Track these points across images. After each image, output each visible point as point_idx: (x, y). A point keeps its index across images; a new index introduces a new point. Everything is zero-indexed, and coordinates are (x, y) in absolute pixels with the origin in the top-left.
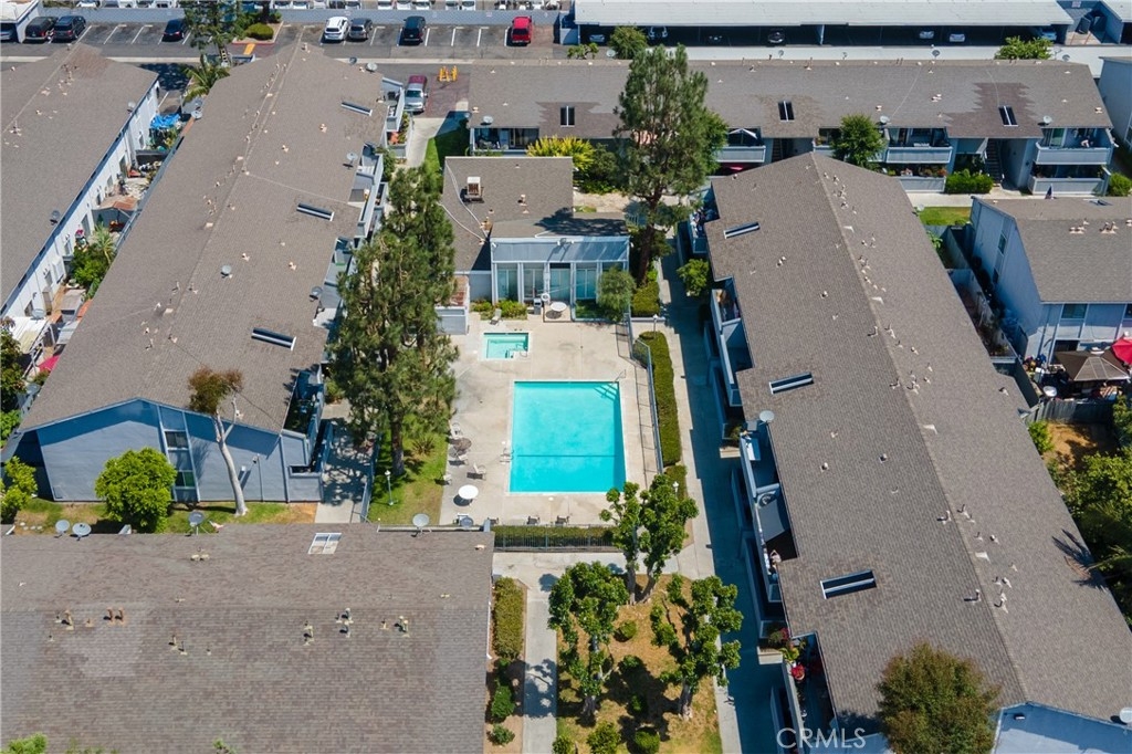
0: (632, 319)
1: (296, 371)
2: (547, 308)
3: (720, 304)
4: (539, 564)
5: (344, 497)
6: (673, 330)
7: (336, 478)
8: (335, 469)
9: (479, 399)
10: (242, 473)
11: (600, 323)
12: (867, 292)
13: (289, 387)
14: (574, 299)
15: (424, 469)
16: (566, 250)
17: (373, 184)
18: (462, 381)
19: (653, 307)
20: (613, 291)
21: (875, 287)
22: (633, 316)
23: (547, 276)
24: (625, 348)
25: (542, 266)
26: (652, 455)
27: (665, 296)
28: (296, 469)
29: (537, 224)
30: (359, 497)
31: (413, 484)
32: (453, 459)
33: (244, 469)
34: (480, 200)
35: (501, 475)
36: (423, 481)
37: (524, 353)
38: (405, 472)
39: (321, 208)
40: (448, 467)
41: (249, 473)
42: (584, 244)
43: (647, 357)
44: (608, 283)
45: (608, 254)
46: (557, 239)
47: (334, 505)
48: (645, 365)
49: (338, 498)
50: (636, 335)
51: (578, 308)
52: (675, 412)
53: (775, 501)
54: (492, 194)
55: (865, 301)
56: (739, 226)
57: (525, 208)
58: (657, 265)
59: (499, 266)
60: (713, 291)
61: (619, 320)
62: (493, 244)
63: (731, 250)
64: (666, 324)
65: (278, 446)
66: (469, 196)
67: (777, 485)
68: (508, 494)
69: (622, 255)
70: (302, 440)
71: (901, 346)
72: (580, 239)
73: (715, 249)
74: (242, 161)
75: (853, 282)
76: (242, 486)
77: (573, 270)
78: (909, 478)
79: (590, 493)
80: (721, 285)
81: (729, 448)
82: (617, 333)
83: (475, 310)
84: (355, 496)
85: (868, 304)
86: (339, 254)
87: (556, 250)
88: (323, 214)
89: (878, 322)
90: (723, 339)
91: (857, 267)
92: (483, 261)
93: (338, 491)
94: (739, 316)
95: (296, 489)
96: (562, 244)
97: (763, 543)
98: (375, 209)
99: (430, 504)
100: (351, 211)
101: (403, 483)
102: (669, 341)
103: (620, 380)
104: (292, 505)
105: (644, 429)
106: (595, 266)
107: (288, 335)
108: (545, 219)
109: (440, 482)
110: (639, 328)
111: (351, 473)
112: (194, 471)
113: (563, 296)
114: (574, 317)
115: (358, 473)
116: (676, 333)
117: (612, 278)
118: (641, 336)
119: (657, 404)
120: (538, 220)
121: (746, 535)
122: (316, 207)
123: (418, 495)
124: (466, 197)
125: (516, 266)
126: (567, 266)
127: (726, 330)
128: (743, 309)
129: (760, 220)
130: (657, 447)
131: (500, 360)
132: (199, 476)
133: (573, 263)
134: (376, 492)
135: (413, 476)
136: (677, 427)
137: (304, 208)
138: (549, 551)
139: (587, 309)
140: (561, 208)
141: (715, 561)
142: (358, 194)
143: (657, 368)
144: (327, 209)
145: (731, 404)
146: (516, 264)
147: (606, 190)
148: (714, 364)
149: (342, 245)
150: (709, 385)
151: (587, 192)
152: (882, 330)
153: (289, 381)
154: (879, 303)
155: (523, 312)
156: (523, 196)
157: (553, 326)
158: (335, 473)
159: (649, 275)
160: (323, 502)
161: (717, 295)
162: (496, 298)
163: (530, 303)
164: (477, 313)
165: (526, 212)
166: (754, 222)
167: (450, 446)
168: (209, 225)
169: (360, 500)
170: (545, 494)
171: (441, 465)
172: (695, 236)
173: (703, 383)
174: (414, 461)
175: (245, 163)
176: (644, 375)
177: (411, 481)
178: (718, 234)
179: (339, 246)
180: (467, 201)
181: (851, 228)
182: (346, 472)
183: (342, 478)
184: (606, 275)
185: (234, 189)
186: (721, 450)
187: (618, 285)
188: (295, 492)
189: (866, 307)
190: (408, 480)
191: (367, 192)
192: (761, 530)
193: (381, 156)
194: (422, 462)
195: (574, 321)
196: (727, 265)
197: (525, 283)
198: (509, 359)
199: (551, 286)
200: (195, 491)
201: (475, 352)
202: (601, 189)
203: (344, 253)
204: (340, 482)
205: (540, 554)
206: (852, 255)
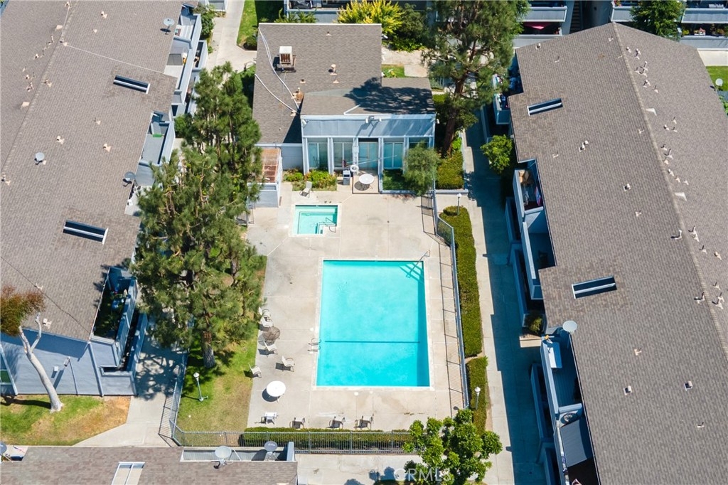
0: (437, 191)
1: (106, 267)
2: (357, 179)
3: (522, 185)
4: (344, 468)
5: (157, 390)
6: (475, 202)
7: (150, 368)
8: (150, 358)
9: (289, 278)
10: (55, 373)
11: (406, 195)
12: (670, 188)
13: (98, 287)
14: (381, 170)
15: (234, 360)
16: (374, 126)
17: (190, 48)
18: (273, 259)
19: (457, 179)
20: (418, 167)
21: (678, 179)
22: (438, 187)
23: (355, 150)
24: (430, 223)
25: (351, 141)
26: (454, 344)
27: (469, 166)
28: (107, 369)
29: (347, 96)
30: (171, 390)
31: (223, 378)
32: (263, 348)
33: (56, 369)
34: (292, 70)
35: (308, 366)
36: (232, 373)
37: (333, 228)
38: (215, 365)
39: (137, 80)
40: (258, 357)
41: (61, 372)
42: (391, 122)
43: (451, 236)
44: (414, 161)
45: (415, 130)
46: (365, 116)
47: (147, 399)
48: (448, 243)
49: (151, 391)
50: (440, 210)
51: (386, 178)
52: (477, 297)
53: (578, 422)
54: (304, 63)
55: (669, 197)
56: (542, 103)
57: (336, 78)
58: (462, 134)
59: (309, 140)
60: (516, 171)
61: (423, 193)
62: (303, 122)
63: (534, 129)
64: (469, 197)
65: (88, 350)
66: (281, 65)
67: (579, 406)
68: (315, 388)
69: (428, 132)
70: (111, 345)
71: (704, 251)
72: (388, 116)
73: (518, 125)
74: (60, 30)
75: (657, 174)
76: (55, 386)
77: (381, 144)
78: (716, 411)
79: (394, 388)
80: (524, 166)
81: (529, 337)
82: (422, 206)
83: (288, 180)
84: (167, 389)
85: (671, 202)
86: (156, 127)
87: (365, 126)
88: (138, 86)
89: (682, 222)
90: (525, 226)
91: (660, 158)
92: (294, 134)
93: (151, 383)
94: (542, 205)
95: (109, 385)
96: (370, 121)
97: (565, 469)
98: (193, 71)
99: (239, 399)
100: (167, 82)
101: (213, 376)
102: (471, 216)
103: (425, 260)
104: (107, 399)
105: (447, 314)
106: (402, 140)
107: (100, 226)
108: (355, 90)
109: (249, 374)
110: (445, 201)
111: (165, 363)
112: (9, 370)
113: (371, 166)
114: (381, 189)
115: (171, 362)
116: (478, 205)
117: (418, 155)
118: (445, 212)
119: (460, 288)
120: (348, 91)
121: (545, 445)
122: (132, 79)
123: (227, 389)
124: (279, 66)
125: (326, 140)
126: (376, 140)
127: (528, 218)
128: (546, 198)
129: (563, 96)
130: (459, 336)
131: (309, 235)
132: (14, 372)
133: (381, 138)
134: (187, 386)
135: (224, 369)
136: (479, 315)
137: (122, 81)
138: (355, 453)
139: (393, 180)
140: (370, 78)
141: (514, 466)
142: (175, 59)
143: (460, 247)
144: (144, 81)
145: (532, 298)
146: (327, 139)
147: (414, 47)
148: (515, 247)
149: (158, 118)
150: (509, 264)
151: (395, 49)
152: (686, 232)
153: (99, 279)
154: (682, 199)
155: (333, 183)
156: (334, 66)
157: (361, 198)
158: (149, 362)
159: (454, 145)
160: (136, 396)
161: (519, 176)
162: (307, 167)
163: (339, 172)
164: (290, 183)
165: (336, 82)
166: (557, 98)
167: (260, 333)
168: (25, 104)
169: (172, 394)
170: (351, 388)
171: (251, 355)
172: (499, 108)
173: (505, 262)
174: (225, 351)
175: (63, 33)
176: (447, 252)
177: (221, 374)
178: (521, 110)
179: (154, 119)
180: (279, 70)
181: (653, 110)
182: (159, 361)
183: (156, 369)
184: (412, 152)
185: (51, 64)
186: (521, 338)
187: (424, 162)
188: (108, 388)
189: (669, 205)
190: (218, 373)
191: (184, 55)
192: (562, 453)
193: (199, 16)
194: (233, 353)
195: (381, 193)
196: (531, 146)
197: (335, 154)
198: (319, 235)
199: (359, 157)
200: (12, 386)
201: (286, 227)
202: (409, 47)
203: (160, 125)
204: (153, 372)
205: (344, 457)
206: (655, 143)
